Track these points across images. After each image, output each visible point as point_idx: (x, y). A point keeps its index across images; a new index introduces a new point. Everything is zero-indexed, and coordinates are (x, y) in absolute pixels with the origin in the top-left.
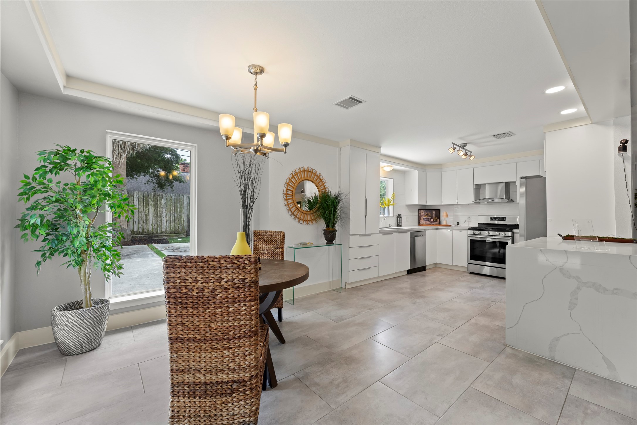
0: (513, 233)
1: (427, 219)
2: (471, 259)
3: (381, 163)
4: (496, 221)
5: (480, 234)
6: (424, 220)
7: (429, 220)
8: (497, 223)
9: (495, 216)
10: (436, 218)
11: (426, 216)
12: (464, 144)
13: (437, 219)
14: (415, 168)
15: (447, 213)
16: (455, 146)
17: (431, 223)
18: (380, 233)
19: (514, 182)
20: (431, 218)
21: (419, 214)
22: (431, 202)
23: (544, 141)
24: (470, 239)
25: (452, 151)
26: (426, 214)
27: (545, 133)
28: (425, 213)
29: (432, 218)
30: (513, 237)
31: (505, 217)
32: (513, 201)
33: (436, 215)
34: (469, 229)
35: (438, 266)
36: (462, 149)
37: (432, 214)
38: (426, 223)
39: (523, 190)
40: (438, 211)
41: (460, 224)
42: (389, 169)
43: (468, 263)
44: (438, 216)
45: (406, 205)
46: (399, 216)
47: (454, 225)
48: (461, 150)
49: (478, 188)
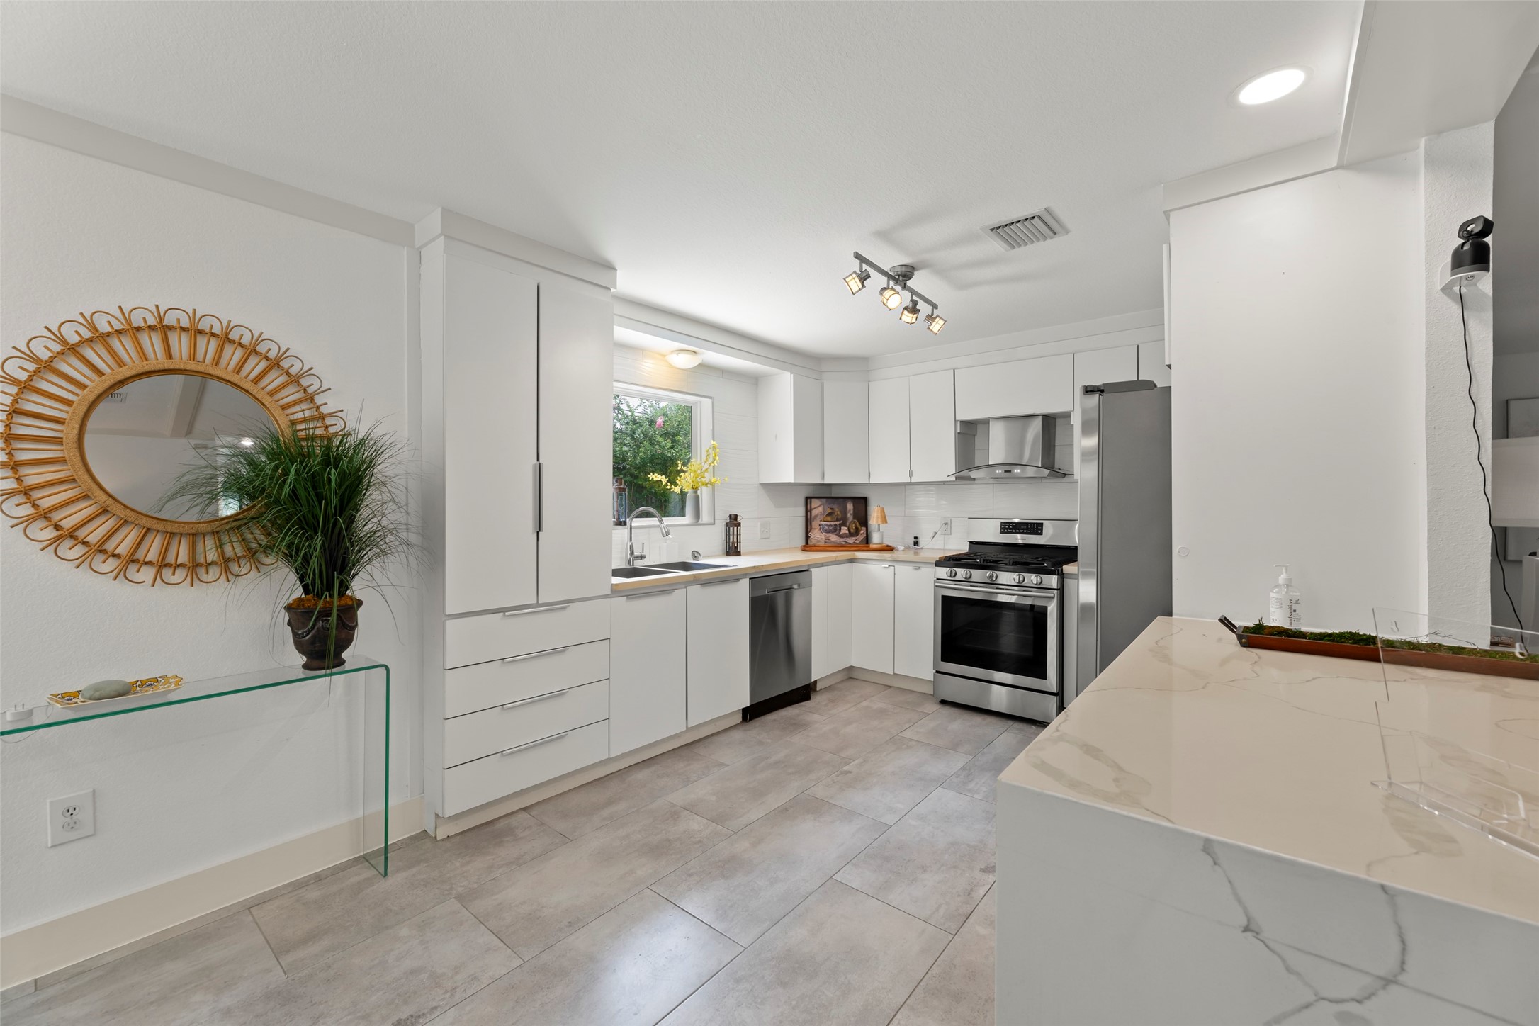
0: (1062, 576)
1: (830, 526)
2: (944, 659)
3: (615, 327)
4: (1019, 536)
5: (968, 580)
6: (822, 530)
7: (835, 530)
8: (1020, 542)
9: (1017, 520)
10: (857, 523)
11: (829, 518)
12: (904, 269)
13: (859, 527)
14: (784, 365)
15: (883, 511)
16: (865, 267)
17: (842, 540)
18: (616, 591)
19: (1067, 416)
20: (841, 525)
21: (808, 511)
22: (838, 474)
23: (1165, 247)
24: (942, 596)
25: (855, 284)
26: (829, 511)
27: (1167, 214)
28: (824, 509)
29: (843, 524)
30: (1061, 589)
31: (1042, 524)
32: (1064, 475)
33: (855, 516)
34: (940, 563)
35: (855, 675)
36: (898, 288)
37: (844, 511)
38: (827, 539)
39: (1092, 442)
40: (862, 503)
41: (922, 543)
42: (685, 362)
43: (937, 672)
44: (863, 519)
45: (763, 485)
46: (734, 521)
47: (902, 548)
48: (892, 289)
49: (970, 432)
